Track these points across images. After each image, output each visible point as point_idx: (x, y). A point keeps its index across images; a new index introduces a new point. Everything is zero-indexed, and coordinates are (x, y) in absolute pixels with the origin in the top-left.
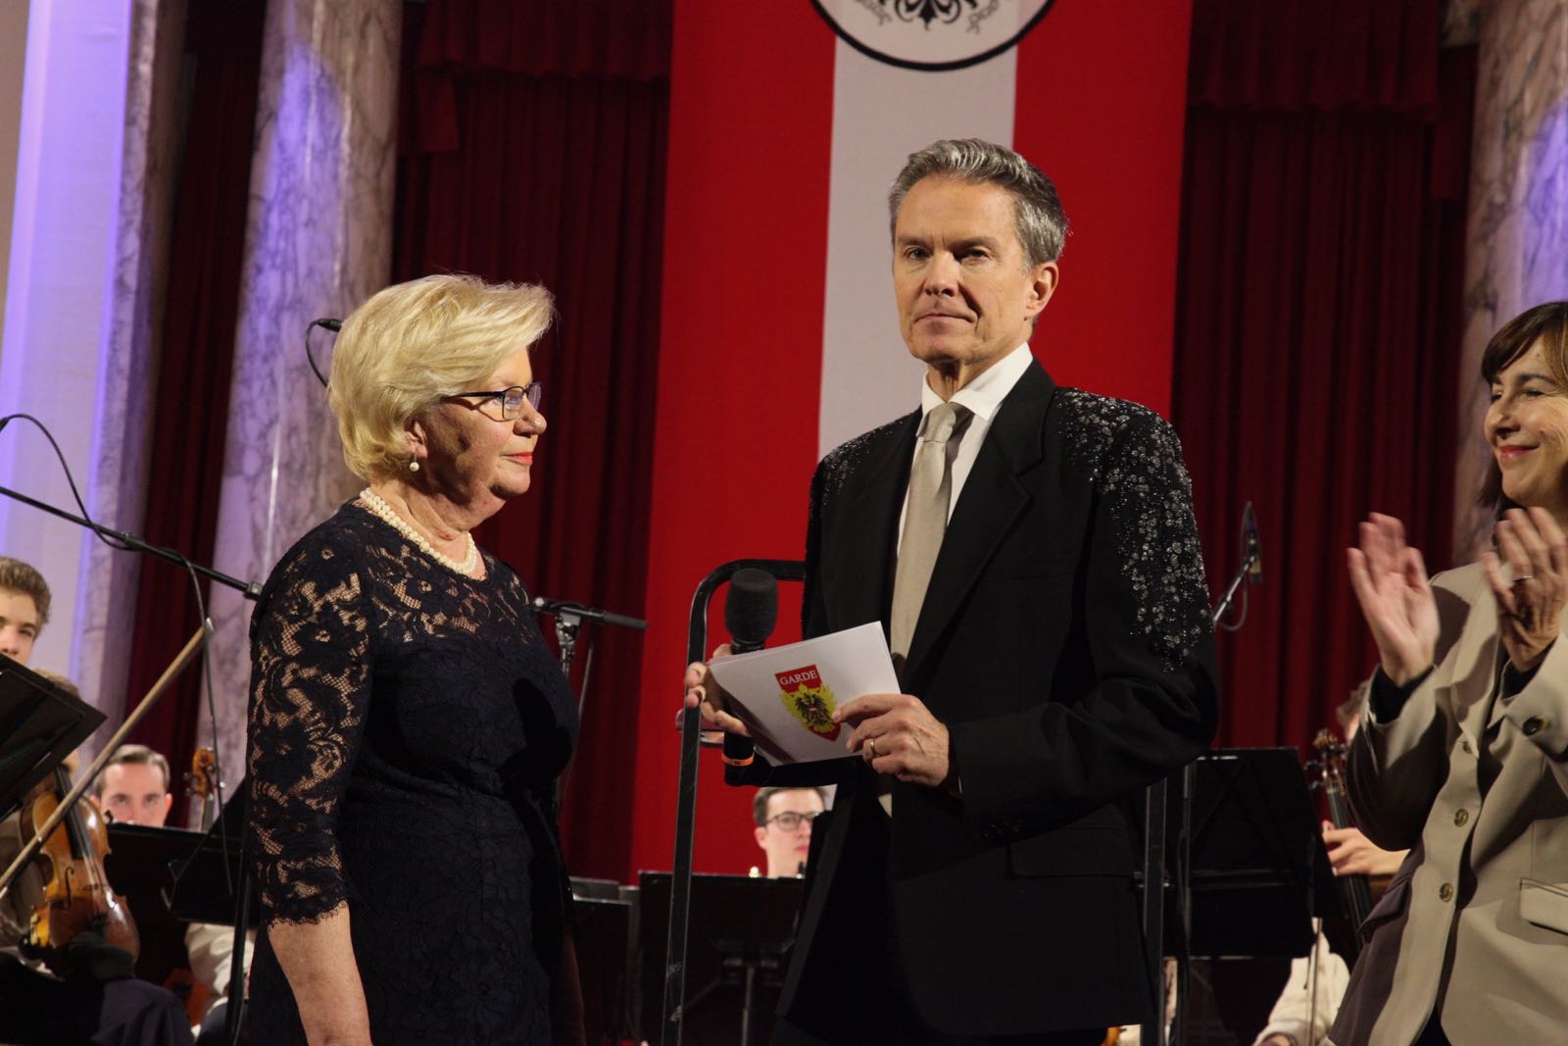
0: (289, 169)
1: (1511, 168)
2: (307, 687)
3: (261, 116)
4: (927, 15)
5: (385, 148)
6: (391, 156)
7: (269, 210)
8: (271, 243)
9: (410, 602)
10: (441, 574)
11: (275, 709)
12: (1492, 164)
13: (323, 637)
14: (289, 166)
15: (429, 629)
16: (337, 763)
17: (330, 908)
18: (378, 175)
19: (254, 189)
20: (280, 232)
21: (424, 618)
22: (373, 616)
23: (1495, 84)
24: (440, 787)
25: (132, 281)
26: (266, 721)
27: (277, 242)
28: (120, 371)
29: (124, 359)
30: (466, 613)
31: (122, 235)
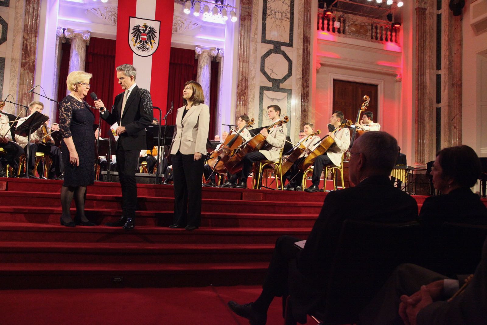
1: (201, 71)
2: (66, 114)
3: (70, 57)
4: (143, 51)
6: (85, 62)
7: (71, 66)
9: (76, 105)
10: (79, 102)
11: (62, 116)
12: (199, 71)
13: (67, 109)
14: (73, 63)
15: (78, 108)
16: (69, 122)
17: (70, 137)
18: (83, 64)
19: (69, 65)
21: (78, 107)
22: (72, 107)
23: (199, 63)
24: (81, 124)
25: (56, 74)
26: (61, 118)
29: (55, 82)
30: (82, 106)
31: (54, 69)
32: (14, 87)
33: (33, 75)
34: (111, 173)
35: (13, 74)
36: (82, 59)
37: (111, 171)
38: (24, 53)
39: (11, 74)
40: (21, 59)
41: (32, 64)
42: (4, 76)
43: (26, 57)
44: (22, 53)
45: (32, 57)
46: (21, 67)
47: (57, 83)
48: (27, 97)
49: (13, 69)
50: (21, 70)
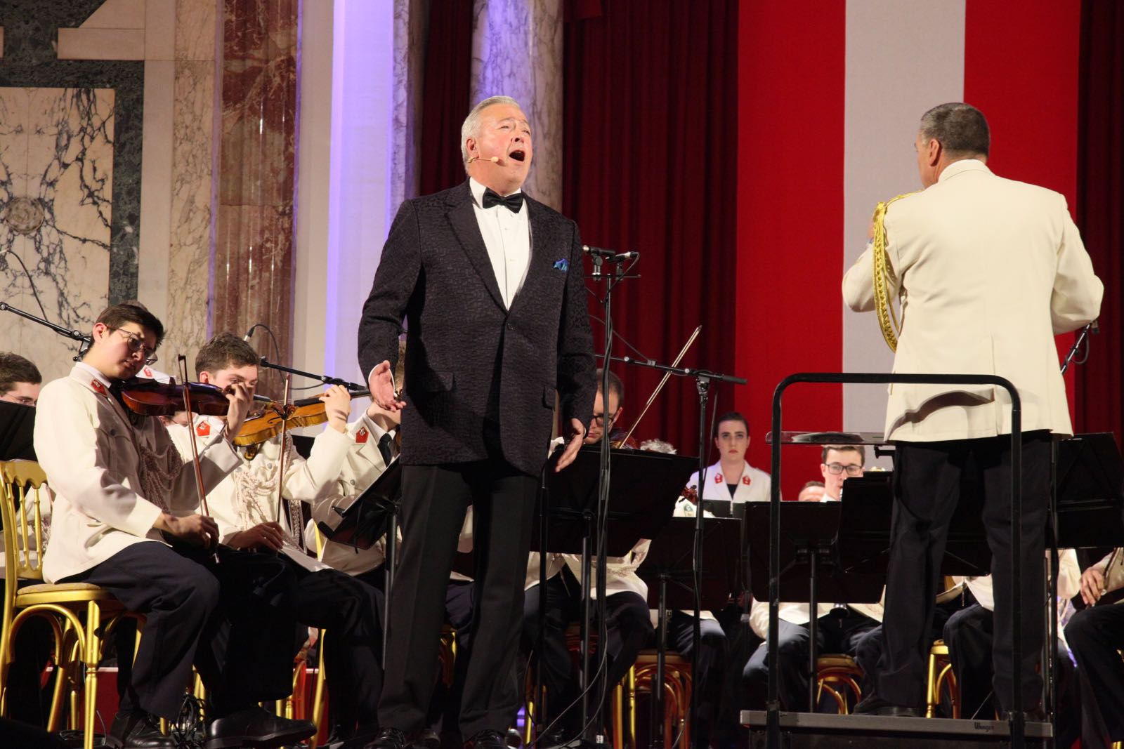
0: (497, 40)
3: (477, 6)
5: (556, 22)
6: (560, 26)
7: (485, 67)
8: (488, 89)
14: (496, 39)
18: (552, 40)
19: (475, 54)
20: (493, 82)
25: (403, 119)
27: (492, 88)
28: (400, 177)
29: (402, 169)
31: (396, 90)
32: (194, 225)
33: (288, 144)
34: (786, 718)
35: (186, 147)
36: (544, 11)
37: (783, 709)
38: (234, 18)
39: (179, 152)
40: (220, 55)
41: (277, 80)
42: (140, 164)
43: (243, 47)
44: (228, 23)
45: (279, 39)
46: (222, 102)
47: (411, 171)
48: (261, 271)
49: (188, 119)
50: (223, 121)
